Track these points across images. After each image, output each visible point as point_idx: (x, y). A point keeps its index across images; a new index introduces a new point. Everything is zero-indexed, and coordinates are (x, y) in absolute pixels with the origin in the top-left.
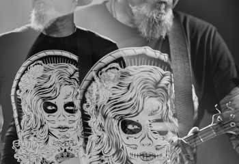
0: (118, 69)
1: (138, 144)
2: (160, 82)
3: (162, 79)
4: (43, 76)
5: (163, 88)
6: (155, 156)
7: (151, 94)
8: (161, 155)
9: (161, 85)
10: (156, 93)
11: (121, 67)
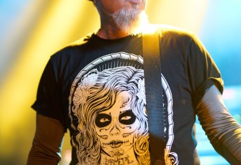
0: (96, 73)
1: (108, 134)
2: (131, 78)
3: (133, 75)
4: (97, 85)
5: (133, 82)
6: (122, 143)
7: (123, 88)
8: (128, 141)
9: (132, 80)
10: (127, 87)
11: (99, 71)
